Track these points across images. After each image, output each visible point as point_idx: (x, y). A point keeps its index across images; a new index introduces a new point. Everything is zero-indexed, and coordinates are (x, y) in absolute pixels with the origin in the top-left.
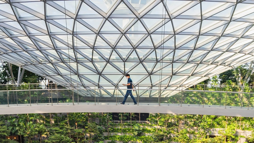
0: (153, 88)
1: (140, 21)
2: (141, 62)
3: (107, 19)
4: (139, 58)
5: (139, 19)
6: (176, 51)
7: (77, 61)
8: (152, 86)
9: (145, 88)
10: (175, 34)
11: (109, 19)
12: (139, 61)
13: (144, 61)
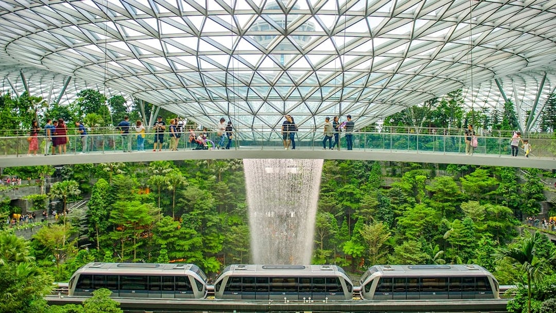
0: (317, 130)
1: (305, 57)
2: (304, 100)
3: (267, 55)
4: (301, 96)
5: (304, 55)
6: (345, 88)
7: (228, 100)
8: (316, 128)
9: (308, 130)
10: (343, 71)
11: (269, 55)
12: (301, 100)
13: (307, 100)
